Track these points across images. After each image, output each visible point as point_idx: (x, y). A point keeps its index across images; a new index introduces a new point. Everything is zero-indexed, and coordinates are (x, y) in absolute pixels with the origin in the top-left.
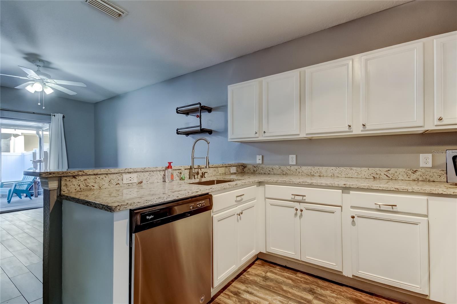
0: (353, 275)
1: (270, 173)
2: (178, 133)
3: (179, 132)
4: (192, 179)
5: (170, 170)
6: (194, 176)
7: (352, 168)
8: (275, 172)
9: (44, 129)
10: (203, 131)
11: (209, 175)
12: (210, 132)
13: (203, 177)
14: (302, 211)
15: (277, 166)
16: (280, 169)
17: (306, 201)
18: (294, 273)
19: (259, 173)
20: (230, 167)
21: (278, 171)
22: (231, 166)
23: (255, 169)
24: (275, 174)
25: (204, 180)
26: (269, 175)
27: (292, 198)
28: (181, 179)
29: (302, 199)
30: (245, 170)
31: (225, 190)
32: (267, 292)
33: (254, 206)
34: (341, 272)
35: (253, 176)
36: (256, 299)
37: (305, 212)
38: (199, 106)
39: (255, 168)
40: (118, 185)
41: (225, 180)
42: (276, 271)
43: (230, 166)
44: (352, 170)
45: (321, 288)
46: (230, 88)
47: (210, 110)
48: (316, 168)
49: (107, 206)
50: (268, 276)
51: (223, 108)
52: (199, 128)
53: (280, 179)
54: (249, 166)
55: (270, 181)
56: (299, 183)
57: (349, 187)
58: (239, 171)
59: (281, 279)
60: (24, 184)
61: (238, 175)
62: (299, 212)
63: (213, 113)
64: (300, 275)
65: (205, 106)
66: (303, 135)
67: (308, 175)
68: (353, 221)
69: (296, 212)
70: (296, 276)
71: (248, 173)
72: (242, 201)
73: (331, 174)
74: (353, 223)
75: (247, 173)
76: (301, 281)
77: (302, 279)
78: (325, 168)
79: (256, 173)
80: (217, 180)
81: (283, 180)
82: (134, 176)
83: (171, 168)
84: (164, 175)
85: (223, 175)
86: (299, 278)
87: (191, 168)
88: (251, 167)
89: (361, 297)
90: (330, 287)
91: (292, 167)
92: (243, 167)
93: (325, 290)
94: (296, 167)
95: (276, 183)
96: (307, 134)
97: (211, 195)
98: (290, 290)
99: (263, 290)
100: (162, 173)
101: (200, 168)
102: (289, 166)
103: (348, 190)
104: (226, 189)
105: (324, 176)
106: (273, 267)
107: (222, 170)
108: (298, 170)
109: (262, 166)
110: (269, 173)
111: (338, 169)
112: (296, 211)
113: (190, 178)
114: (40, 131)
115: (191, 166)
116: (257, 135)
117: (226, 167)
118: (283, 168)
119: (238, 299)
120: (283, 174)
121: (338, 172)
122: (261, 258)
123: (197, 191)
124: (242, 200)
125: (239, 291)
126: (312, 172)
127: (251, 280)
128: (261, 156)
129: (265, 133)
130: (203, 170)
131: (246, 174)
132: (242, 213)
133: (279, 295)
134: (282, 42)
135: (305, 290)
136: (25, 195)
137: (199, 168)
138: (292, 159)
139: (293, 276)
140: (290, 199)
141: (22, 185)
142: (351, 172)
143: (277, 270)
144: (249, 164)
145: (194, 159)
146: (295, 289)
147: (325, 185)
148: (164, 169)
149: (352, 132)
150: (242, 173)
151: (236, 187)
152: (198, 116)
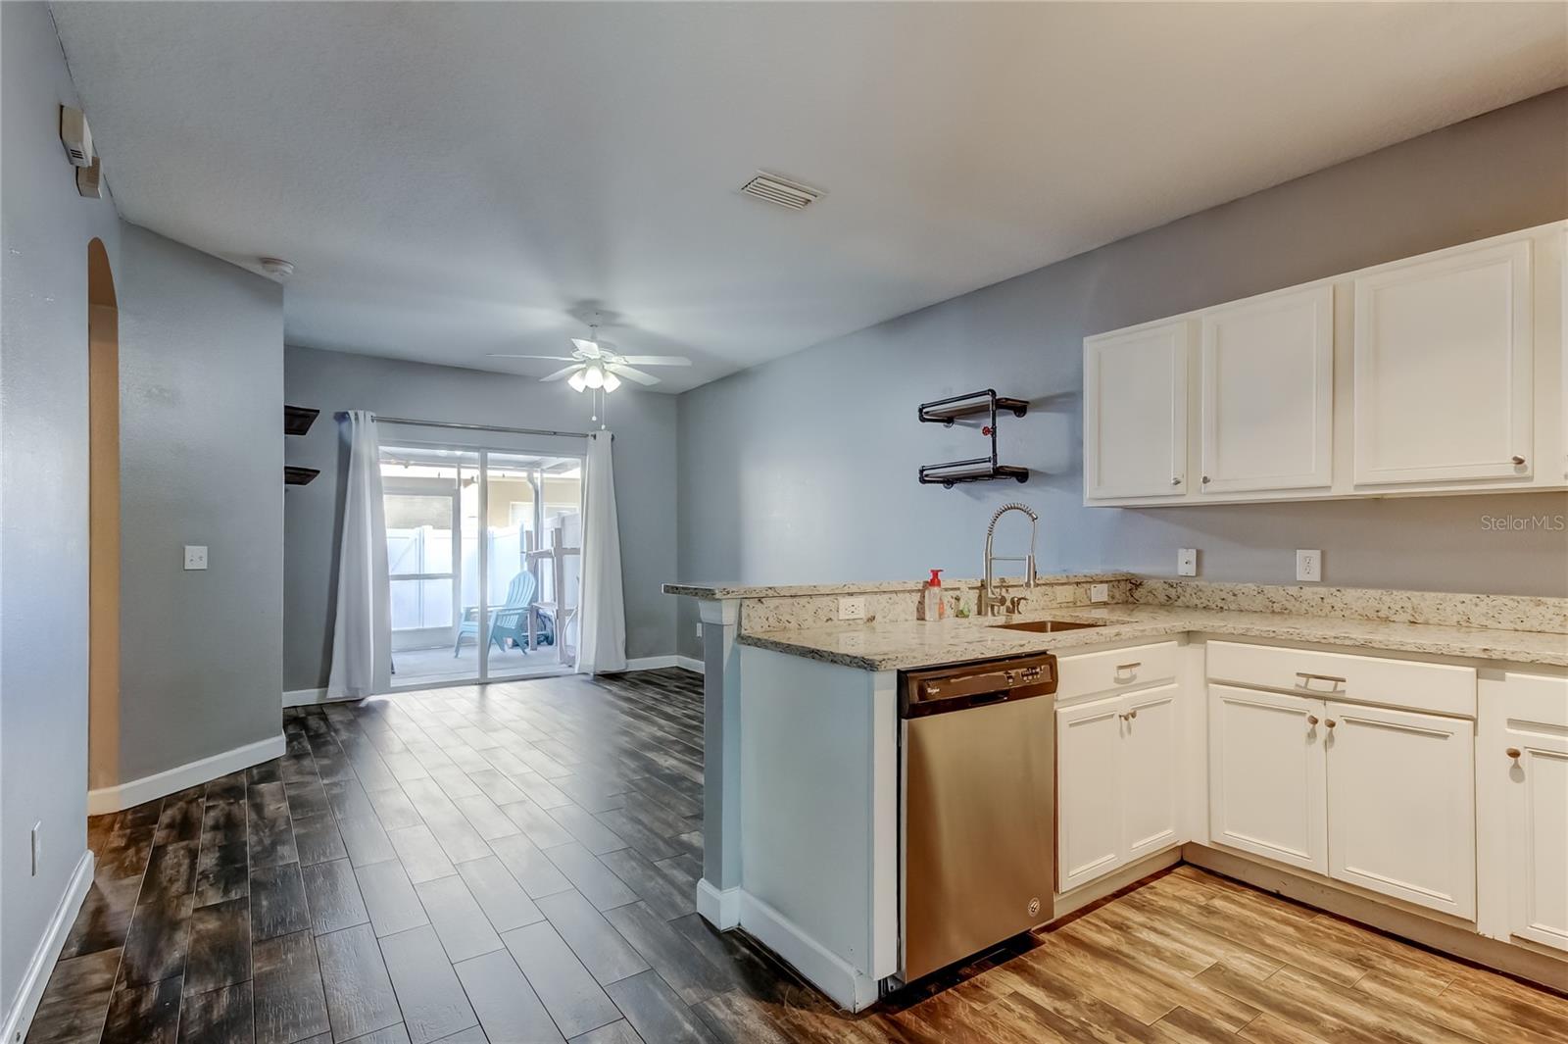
0: (1512, 935)
1: (1226, 607)
2: (923, 481)
3: (927, 476)
4: (986, 614)
5: (935, 590)
6: (992, 607)
7: (1543, 599)
8: (1245, 604)
9: (544, 468)
10: (999, 473)
11: (1029, 608)
12: (1022, 475)
13: (1014, 612)
14: (1332, 725)
15: (1252, 586)
16: (1260, 597)
17: (1348, 695)
18: (1304, 913)
19: (1188, 607)
20: (1088, 585)
21: (1254, 602)
22: (1093, 581)
23: (1172, 593)
24: (1242, 611)
25: (1017, 619)
26: (1220, 614)
27: (1297, 685)
28: (960, 614)
29: (1331, 690)
30: (1137, 594)
31: (1088, 646)
32: (1214, 940)
33: (1170, 701)
34: (1471, 922)
35: (1166, 613)
36: (1177, 946)
37: (1341, 728)
38: (988, 398)
39: (1171, 589)
40: (829, 622)
41: (1078, 622)
42: (1243, 901)
43: (1090, 582)
44: (1542, 607)
45: (1396, 960)
46: (1091, 345)
47: (1020, 408)
48: (1398, 595)
49: (863, 660)
50: (1218, 906)
51: (1067, 400)
52: (990, 465)
53: (1259, 626)
54: (1151, 584)
55: (1224, 629)
56: (1323, 641)
57: (1500, 657)
58: (1117, 596)
59: (1260, 920)
60: (510, 615)
61: (1113, 610)
62: (1322, 730)
63: (1029, 415)
64: (1325, 921)
65: (1007, 399)
66: (1342, 489)
67: (1368, 619)
68: (1516, 766)
69: (1314, 728)
70: (1313, 922)
71: (1147, 604)
72: (1134, 683)
73: (1455, 618)
74: (1517, 773)
75: (1145, 604)
76: (1329, 936)
77: (1330, 931)
78: (1431, 597)
79: (1177, 603)
80: (1052, 622)
81: (1268, 629)
82: (859, 601)
83: (939, 584)
84: (921, 603)
85: (1069, 607)
86: (1321, 928)
87: (983, 586)
88: (1158, 585)
89: (1537, 1001)
90: (1427, 964)
91: (1307, 592)
92: (1129, 586)
93: (1407, 967)
94: (1322, 591)
95: (1243, 638)
96: (1357, 487)
97: (1054, 657)
98: (1288, 948)
99: (1199, 933)
100: (917, 597)
101: (1004, 587)
102: (1296, 585)
103: (1498, 668)
104: (1091, 644)
105: (1431, 622)
106: (1235, 889)
107: (1065, 594)
108: (1329, 600)
109: (1197, 583)
110: (1222, 608)
111: (1487, 600)
112: (1312, 725)
113: (979, 613)
114: (536, 471)
115: (982, 581)
116: (1180, 489)
117: (1078, 584)
118: (1271, 591)
119: (1124, 937)
120: (1273, 612)
121: (1485, 611)
122: (1194, 863)
123: (1022, 643)
124: (1134, 677)
125: (1126, 922)
126: (1385, 607)
127: (1161, 907)
128: (1195, 551)
129: (1208, 484)
130: (1014, 593)
131: (1141, 607)
132: (1133, 715)
133: (1251, 951)
134: (1273, 184)
135: (1337, 955)
136: (510, 641)
137: (1004, 585)
138: (1307, 564)
139: (1304, 920)
140: (1291, 687)
141: (507, 615)
142: (1536, 611)
143: (1248, 897)
144: (1151, 577)
145: (993, 561)
146: (1306, 949)
147: (1415, 650)
148: (920, 587)
149: (1530, 479)
150: (1126, 602)
151: (1117, 642)
152: (986, 431)
